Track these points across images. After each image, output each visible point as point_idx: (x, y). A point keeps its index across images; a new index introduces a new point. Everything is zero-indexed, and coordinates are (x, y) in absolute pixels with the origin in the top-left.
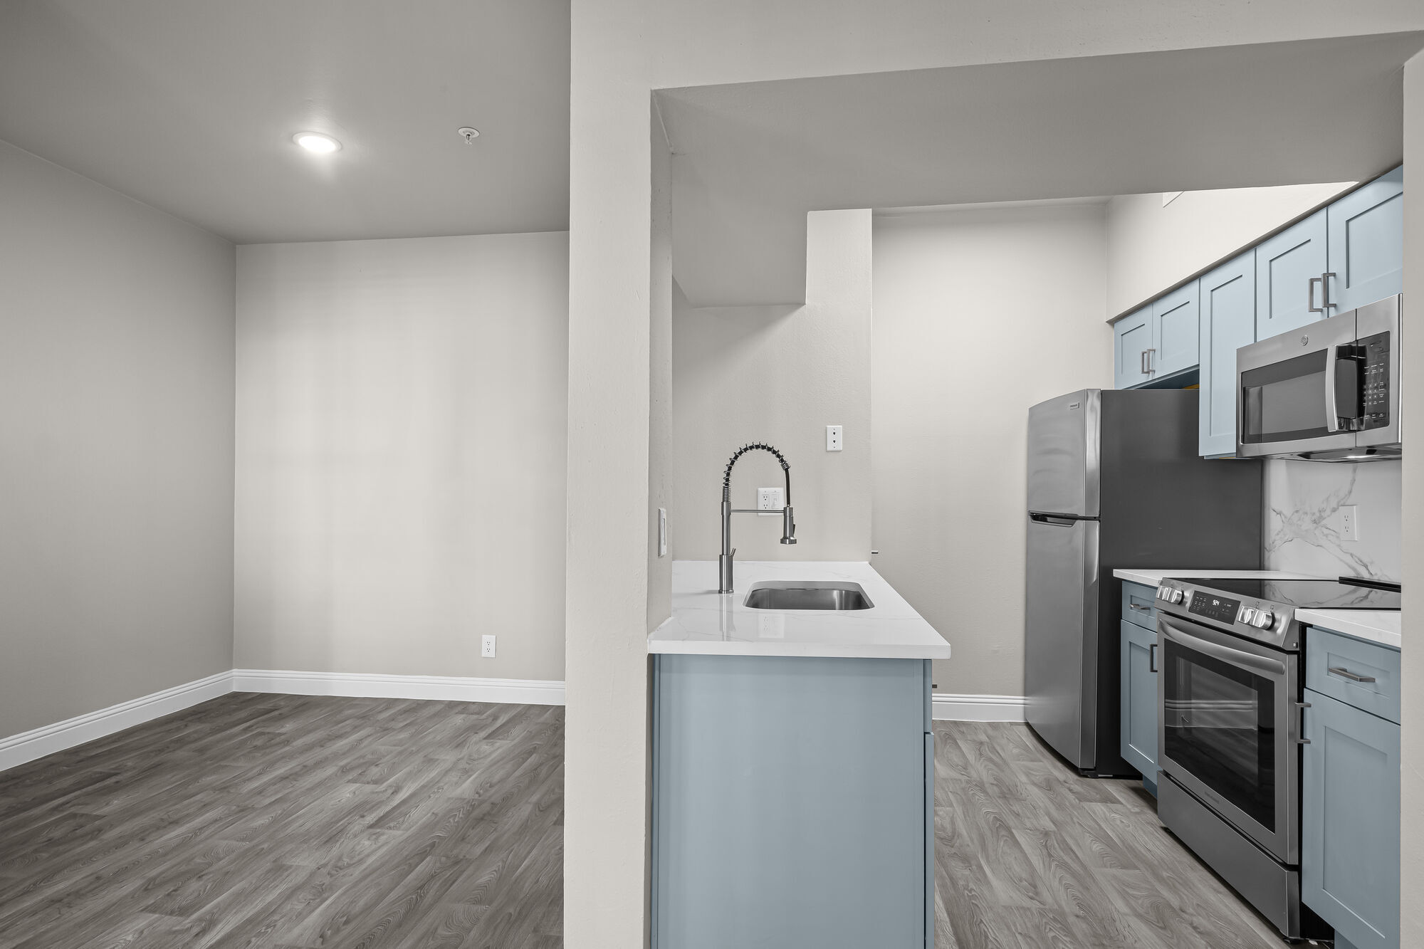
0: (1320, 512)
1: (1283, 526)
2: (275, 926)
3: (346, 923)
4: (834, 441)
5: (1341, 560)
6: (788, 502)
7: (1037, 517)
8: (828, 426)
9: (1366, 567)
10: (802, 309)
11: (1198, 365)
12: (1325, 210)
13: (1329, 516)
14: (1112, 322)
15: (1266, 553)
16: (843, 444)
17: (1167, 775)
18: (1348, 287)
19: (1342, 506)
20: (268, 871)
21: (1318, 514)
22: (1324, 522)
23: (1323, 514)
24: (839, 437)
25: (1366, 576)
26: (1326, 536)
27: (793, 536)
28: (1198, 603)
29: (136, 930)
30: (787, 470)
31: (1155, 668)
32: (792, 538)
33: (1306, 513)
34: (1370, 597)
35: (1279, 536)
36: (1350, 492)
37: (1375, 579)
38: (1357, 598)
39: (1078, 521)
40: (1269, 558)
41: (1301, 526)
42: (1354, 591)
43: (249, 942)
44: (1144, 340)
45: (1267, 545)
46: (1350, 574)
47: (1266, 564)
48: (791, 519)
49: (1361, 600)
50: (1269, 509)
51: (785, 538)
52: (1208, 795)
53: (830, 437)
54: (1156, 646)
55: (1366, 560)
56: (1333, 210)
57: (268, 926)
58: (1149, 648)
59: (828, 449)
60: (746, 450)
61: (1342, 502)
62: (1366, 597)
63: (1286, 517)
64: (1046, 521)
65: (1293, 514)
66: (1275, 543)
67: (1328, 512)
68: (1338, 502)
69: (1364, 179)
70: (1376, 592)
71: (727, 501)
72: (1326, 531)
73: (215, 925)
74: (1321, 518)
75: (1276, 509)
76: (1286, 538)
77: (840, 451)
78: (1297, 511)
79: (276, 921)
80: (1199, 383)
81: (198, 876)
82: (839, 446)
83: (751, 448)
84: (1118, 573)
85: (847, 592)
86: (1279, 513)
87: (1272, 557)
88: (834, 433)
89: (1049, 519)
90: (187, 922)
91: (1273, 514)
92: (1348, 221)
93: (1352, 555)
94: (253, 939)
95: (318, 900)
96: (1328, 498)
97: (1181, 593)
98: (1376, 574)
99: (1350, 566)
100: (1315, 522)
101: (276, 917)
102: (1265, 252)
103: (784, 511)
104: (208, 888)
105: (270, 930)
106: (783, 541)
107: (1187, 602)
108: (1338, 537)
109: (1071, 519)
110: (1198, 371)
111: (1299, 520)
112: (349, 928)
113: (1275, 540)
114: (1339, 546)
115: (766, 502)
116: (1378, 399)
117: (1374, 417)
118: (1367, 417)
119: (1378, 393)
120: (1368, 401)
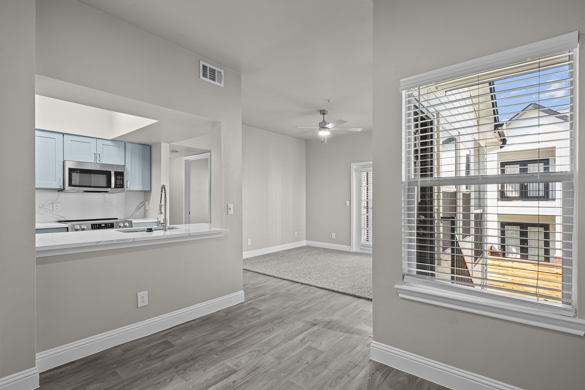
2: (284, 336)
3: (266, 331)
5: (53, 217)
9: (64, 218)
12: (96, 139)
18: (103, 158)
20: (284, 358)
23: (44, 205)
26: (46, 211)
29: (323, 345)
37: (67, 220)
43: (291, 332)
57: (286, 336)
67: (47, 205)
68: (52, 202)
73: (300, 340)
79: (284, 337)
81: (309, 364)
90: (308, 344)
92: (103, 145)
93: (57, 215)
94: (290, 333)
95: (270, 340)
97: (85, 225)
101: (283, 338)
104: (304, 356)
105: (286, 335)
107: (88, 228)
112: (265, 330)
114: (52, 213)
116: (121, 183)
117: (120, 186)
118: (118, 186)
119: (121, 182)
120: (118, 183)
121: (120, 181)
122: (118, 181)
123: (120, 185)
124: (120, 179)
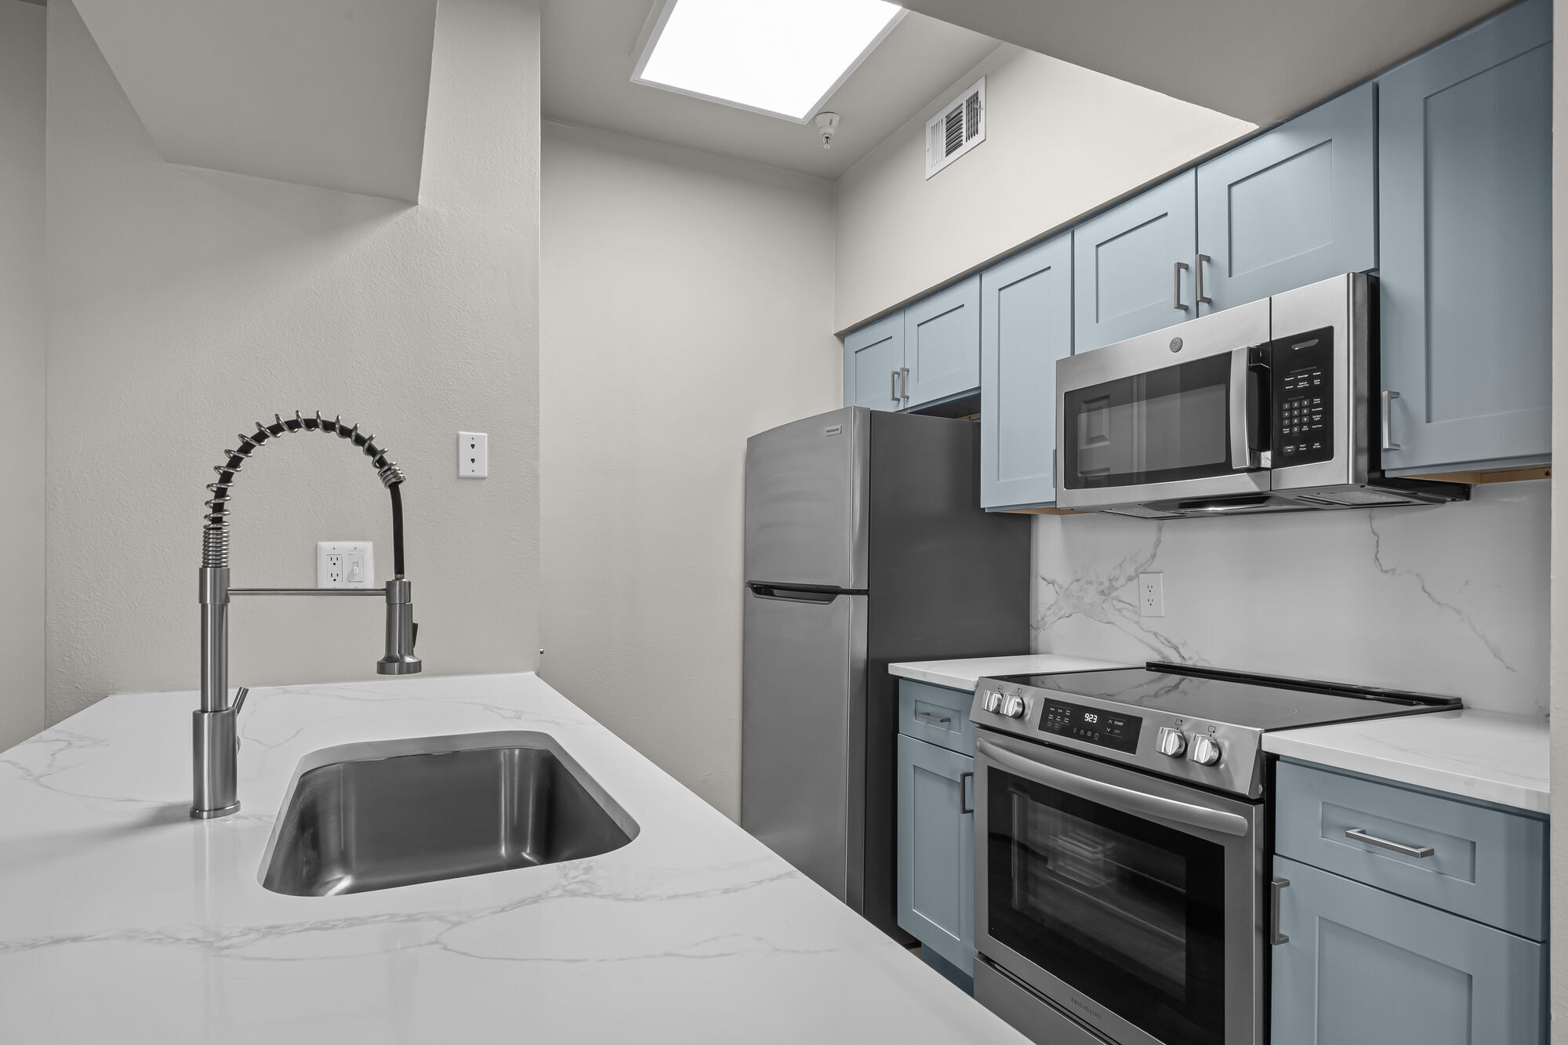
0: (1110, 580)
1: (1058, 598)
4: (473, 460)
5: (1141, 641)
6: (399, 568)
7: (763, 590)
8: (461, 433)
9: (1176, 649)
10: (414, 208)
11: (979, 388)
12: (1193, 172)
13: (1123, 586)
14: (842, 336)
15: (1033, 632)
16: (490, 465)
17: (988, 961)
18: (1230, 276)
19: (1142, 573)
21: (1107, 584)
22: (1114, 594)
23: (1114, 583)
24: (483, 453)
25: (1176, 660)
26: (1120, 610)
27: (411, 654)
28: (1055, 717)
30: (394, 488)
31: (967, 807)
32: (408, 659)
33: (1091, 583)
34: (1181, 686)
35: (1052, 610)
36: (1154, 556)
37: (1189, 664)
38: (1162, 688)
39: (840, 597)
40: (1036, 638)
41: (1082, 598)
42: (1159, 679)
44: (889, 359)
45: (1033, 621)
46: (1156, 658)
47: (1033, 645)
48: (407, 610)
49: (1169, 691)
50: (1036, 577)
51: (390, 659)
52: (1079, 1004)
53: (465, 453)
54: (971, 774)
55: (1175, 640)
56: (1204, 171)
58: (959, 780)
59: (462, 473)
60: (276, 429)
61: (1140, 570)
62: (1177, 686)
63: (1061, 587)
64: (772, 594)
65: (1072, 583)
66: (1045, 621)
67: (1122, 581)
68: (1137, 569)
69: (1270, 120)
70: (1191, 681)
71: (217, 566)
72: (1119, 605)
74: (1112, 588)
75: (1049, 577)
76: (1063, 613)
77: (483, 478)
78: (1077, 580)
80: (979, 411)
82: (482, 469)
83: (293, 425)
84: (896, 669)
85: (525, 752)
86: (1052, 583)
87: (1041, 636)
88: (473, 446)
89: (776, 592)
91: (1042, 584)
92: (1230, 186)
93: (1156, 634)
96: (1121, 564)
97: (1020, 701)
98: (1191, 658)
99: (1152, 648)
100: (1103, 593)
102: (1087, 235)
103: (388, 591)
106: (383, 668)
107: (1027, 715)
108: (1136, 613)
109: (828, 593)
110: (979, 396)
111: (1081, 591)
113: (1045, 616)
114: (1137, 623)
115: (335, 570)
116: (1311, 422)
117: (1303, 447)
118: (1289, 449)
119: (1310, 414)
120: (1291, 426)
121: (1311, 405)
122: (1291, 409)
123: (1308, 437)
124: (1310, 393)
